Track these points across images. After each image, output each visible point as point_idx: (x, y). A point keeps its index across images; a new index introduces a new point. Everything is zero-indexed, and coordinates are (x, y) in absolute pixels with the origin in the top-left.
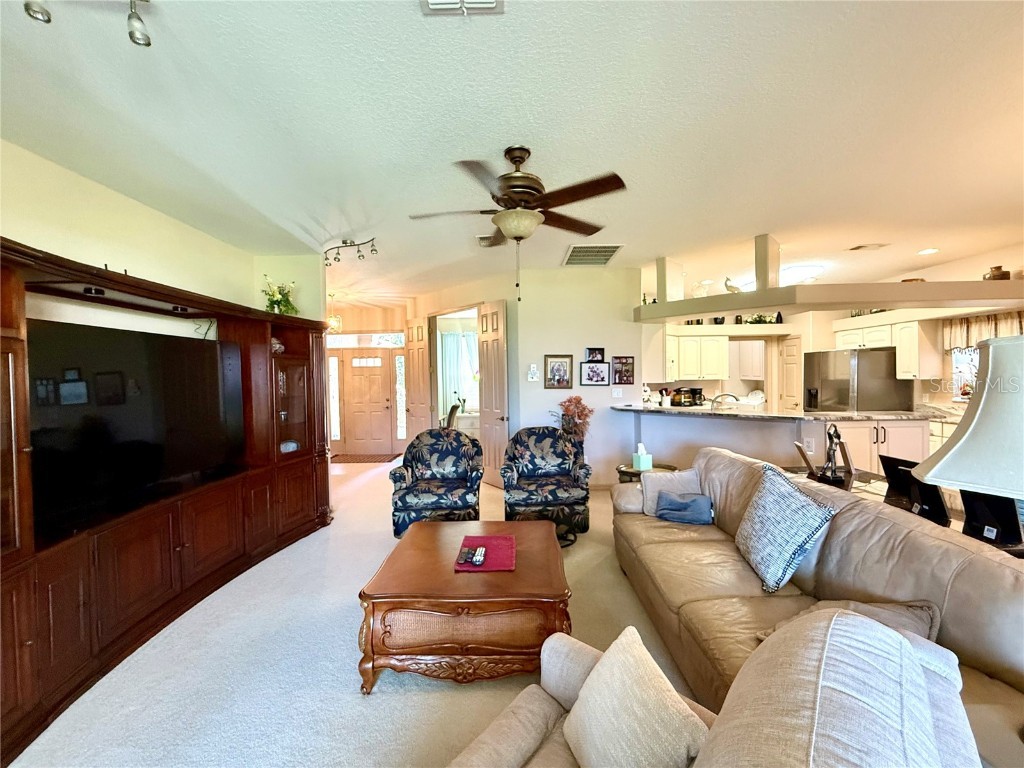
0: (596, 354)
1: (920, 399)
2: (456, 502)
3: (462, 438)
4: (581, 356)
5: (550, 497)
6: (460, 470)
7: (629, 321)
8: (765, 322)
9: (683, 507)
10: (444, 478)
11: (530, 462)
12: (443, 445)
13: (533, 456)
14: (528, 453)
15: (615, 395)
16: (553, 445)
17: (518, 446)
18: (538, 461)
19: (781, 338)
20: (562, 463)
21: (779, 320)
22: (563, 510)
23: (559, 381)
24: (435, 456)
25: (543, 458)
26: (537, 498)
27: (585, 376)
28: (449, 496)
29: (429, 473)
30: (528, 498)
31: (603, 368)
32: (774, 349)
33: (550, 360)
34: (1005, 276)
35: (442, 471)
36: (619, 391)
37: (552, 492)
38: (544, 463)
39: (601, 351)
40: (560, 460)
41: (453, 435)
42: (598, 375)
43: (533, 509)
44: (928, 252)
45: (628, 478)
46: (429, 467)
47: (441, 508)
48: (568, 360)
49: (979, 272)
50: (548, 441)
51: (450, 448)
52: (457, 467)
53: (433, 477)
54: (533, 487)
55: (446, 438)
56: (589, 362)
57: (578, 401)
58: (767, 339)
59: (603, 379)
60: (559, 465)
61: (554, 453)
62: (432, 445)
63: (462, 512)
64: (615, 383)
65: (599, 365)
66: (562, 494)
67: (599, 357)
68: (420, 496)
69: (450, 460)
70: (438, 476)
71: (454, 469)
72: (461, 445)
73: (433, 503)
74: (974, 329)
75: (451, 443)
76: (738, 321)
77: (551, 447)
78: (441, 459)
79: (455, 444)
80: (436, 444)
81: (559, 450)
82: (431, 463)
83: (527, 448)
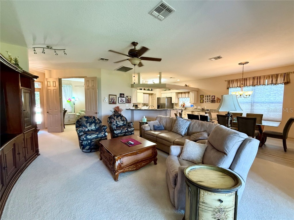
0: (122, 95)
1: (175, 107)
2: (103, 136)
3: (96, 118)
4: (118, 96)
5: (127, 131)
6: (97, 127)
7: (130, 87)
8: (149, 90)
9: (159, 127)
10: (92, 130)
11: (116, 123)
12: (90, 120)
13: (116, 122)
14: (115, 121)
15: (127, 106)
16: (121, 118)
17: (112, 119)
18: (118, 123)
19: (152, 94)
20: (124, 123)
21: (152, 90)
22: (129, 133)
23: (113, 102)
24: (88, 124)
25: (119, 122)
26: (124, 131)
27: (119, 101)
28: (101, 134)
29: (87, 129)
30: (122, 131)
31: (124, 99)
32: (150, 96)
33: (110, 96)
34: (187, 86)
35: (91, 128)
36: (127, 105)
37: (127, 129)
38: (119, 123)
39: (124, 94)
40: (123, 122)
41: (92, 117)
42: (123, 100)
43: (122, 134)
44: (179, 80)
45: (143, 124)
46: (87, 127)
47: (99, 138)
48: (115, 96)
49: (184, 85)
50: (119, 117)
51: (92, 121)
52: (96, 127)
53: (88, 130)
54: (122, 129)
55: (90, 118)
56: (120, 97)
57: (118, 107)
58: (149, 94)
59: (124, 102)
60: (123, 123)
61: (121, 120)
62: (86, 121)
63: (104, 138)
64: (126, 103)
65: (123, 98)
66: (129, 130)
67: (123, 96)
68: (91, 135)
69: (93, 125)
70: (90, 130)
71: (95, 127)
72: (95, 120)
73: (96, 137)
74: (182, 94)
75: (92, 120)
76: (144, 89)
77: (121, 119)
78: (91, 124)
79: (94, 120)
80: (87, 120)
81: (122, 120)
82: (87, 126)
83: (115, 119)
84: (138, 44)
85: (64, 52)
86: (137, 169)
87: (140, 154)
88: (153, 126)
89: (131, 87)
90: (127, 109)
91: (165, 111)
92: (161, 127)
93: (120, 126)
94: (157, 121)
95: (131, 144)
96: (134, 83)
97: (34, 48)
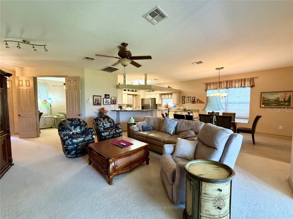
0: (107, 96)
2: (90, 139)
3: (81, 120)
4: (103, 96)
5: (115, 132)
6: (82, 130)
7: (115, 88)
8: (133, 91)
9: (147, 128)
10: (77, 133)
11: (102, 125)
12: (74, 123)
13: (103, 124)
14: (102, 123)
15: (112, 107)
16: (108, 120)
17: (98, 121)
18: (105, 125)
19: (136, 95)
20: (111, 124)
21: (136, 91)
22: (117, 135)
23: (97, 103)
24: (73, 127)
25: (106, 124)
26: (112, 133)
27: (104, 102)
28: (88, 137)
29: (72, 133)
30: (110, 133)
31: (109, 100)
32: (134, 97)
33: (95, 97)
34: (170, 87)
35: (76, 131)
36: (113, 106)
37: (115, 131)
38: (106, 125)
39: (109, 95)
40: (110, 124)
41: (77, 119)
42: (108, 102)
43: (110, 136)
44: (162, 82)
45: (131, 125)
46: (71, 131)
47: (85, 141)
48: (100, 97)
49: (167, 87)
50: (106, 119)
51: (77, 124)
52: (81, 129)
53: (73, 134)
54: (110, 131)
55: (75, 121)
56: (105, 98)
57: (103, 109)
58: (133, 95)
59: (109, 103)
60: (110, 125)
61: (108, 122)
62: (70, 124)
63: (92, 141)
64: (112, 104)
65: (108, 99)
66: (117, 131)
67: (108, 97)
68: (78, 139)
69: (78, 128)
70: (75, 133)
71: (80, 130)
72: (81, 122)
73: (82, 140)
74: (166, 96)
75: (77, 122)
76: (128, 90)
77: (107, 120)
78: (75, 127)
79: (78, 122)
80: (72, 123)
81: (109, 121)
82: (72, 129)
83: (101, 121)
84: (128, 45)
85: (45, 48)
86: (131, 170)
87: (133, 155)
88: (141, 126)
89: (117, 88)
90: (112, 111)
91: (151, 112)
92: (150, 127)
93: (107, 128)
94: (145, 122)
95: (124, 145)
96: (119, 84)
97: (6, 41)
